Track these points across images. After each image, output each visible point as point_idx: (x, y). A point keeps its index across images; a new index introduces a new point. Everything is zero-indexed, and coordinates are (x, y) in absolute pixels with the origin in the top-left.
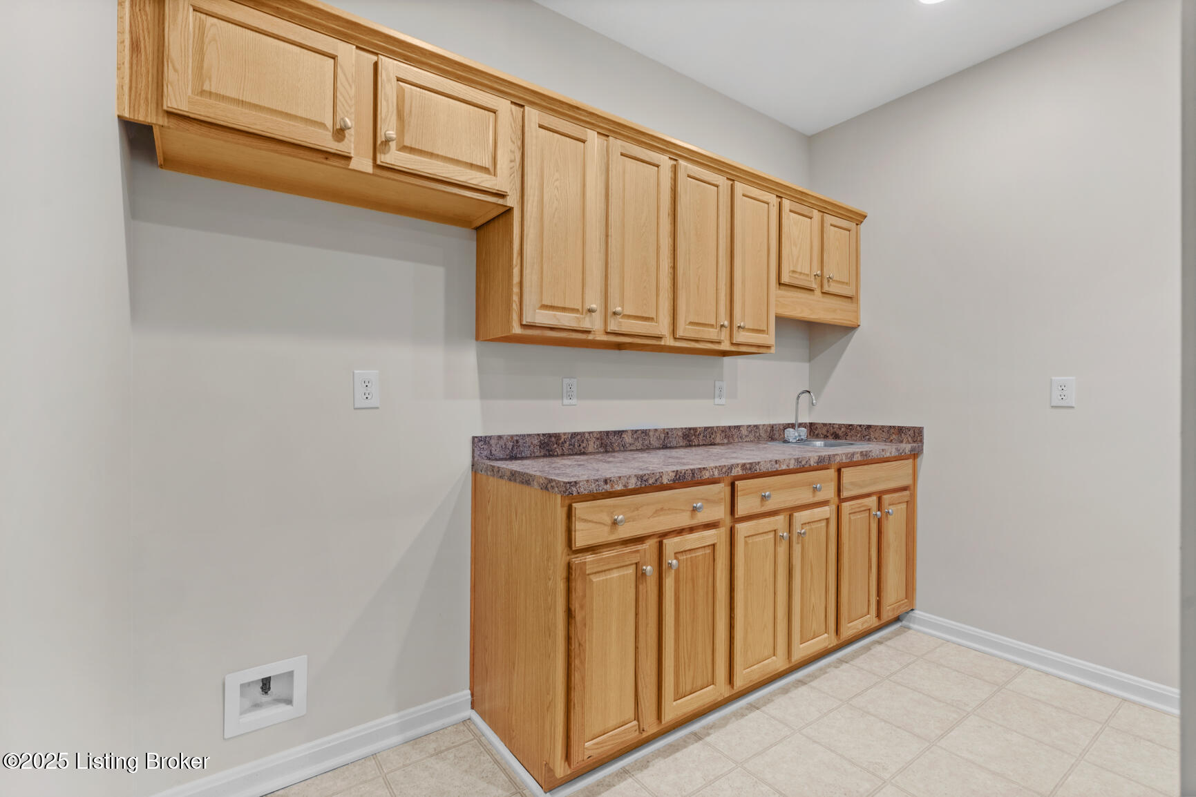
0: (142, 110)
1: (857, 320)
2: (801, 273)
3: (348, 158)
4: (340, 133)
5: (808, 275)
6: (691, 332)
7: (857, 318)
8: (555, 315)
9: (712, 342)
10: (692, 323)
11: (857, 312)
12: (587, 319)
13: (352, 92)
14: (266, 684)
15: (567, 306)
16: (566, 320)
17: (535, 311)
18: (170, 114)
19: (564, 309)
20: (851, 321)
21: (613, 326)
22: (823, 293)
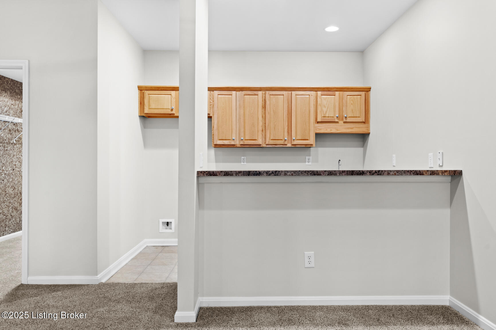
0: (142, 114)
1: (368, 130)
2: (329, 117)
3: (174, 114)
4: (172, 110)
5: (333, 117)
6: (272, 142)
7: (369, 129)
8: (223, 142)
9: (283, 145)
10: (272, 140)
11: (368, 127)
12: (233, 142)
13: (174, 101)
14: (168, 224)
15: (227, 139)
16: (226, 142)
17: (217, 141)
18: (145, 114)
19: (226, 140)
20: (364, 131)
21: (242, 143)
22: (344, 122)
